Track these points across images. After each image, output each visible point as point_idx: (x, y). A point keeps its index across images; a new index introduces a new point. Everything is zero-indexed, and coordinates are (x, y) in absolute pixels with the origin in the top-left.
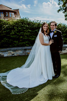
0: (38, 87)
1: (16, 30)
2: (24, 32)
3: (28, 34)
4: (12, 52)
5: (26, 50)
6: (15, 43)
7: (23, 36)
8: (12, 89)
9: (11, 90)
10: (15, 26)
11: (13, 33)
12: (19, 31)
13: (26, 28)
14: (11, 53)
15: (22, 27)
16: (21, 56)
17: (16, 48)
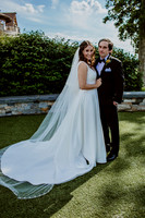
0: (74, 181)
1: (16, 57)
2: (35, 62)
3: (44, 66)
4: (6, 107)
5: (37, 102)
6: (13, 87)
7: (31, 70)
8: (15, 187)
9: (13, 190)
10: (12, 48)
11: (9, 64)
12: (23, 60)
13: (39, 53)
14: (3, 108)
15: (30, 50)
16: (26, 115)
17: (14, 99)
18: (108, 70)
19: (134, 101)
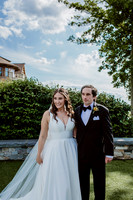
1: (7, 101)
7: (21, 115)
10: (5, 93)
12: (15, 105)
13: (30, 98)
15: (22, 96)
16: (13, 161)
18: (96, 118)
19: (126, 148)
